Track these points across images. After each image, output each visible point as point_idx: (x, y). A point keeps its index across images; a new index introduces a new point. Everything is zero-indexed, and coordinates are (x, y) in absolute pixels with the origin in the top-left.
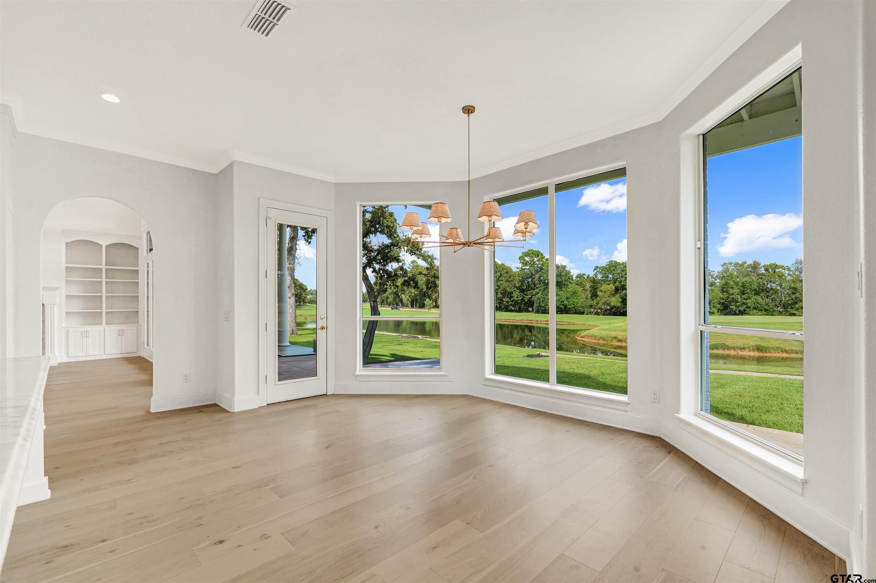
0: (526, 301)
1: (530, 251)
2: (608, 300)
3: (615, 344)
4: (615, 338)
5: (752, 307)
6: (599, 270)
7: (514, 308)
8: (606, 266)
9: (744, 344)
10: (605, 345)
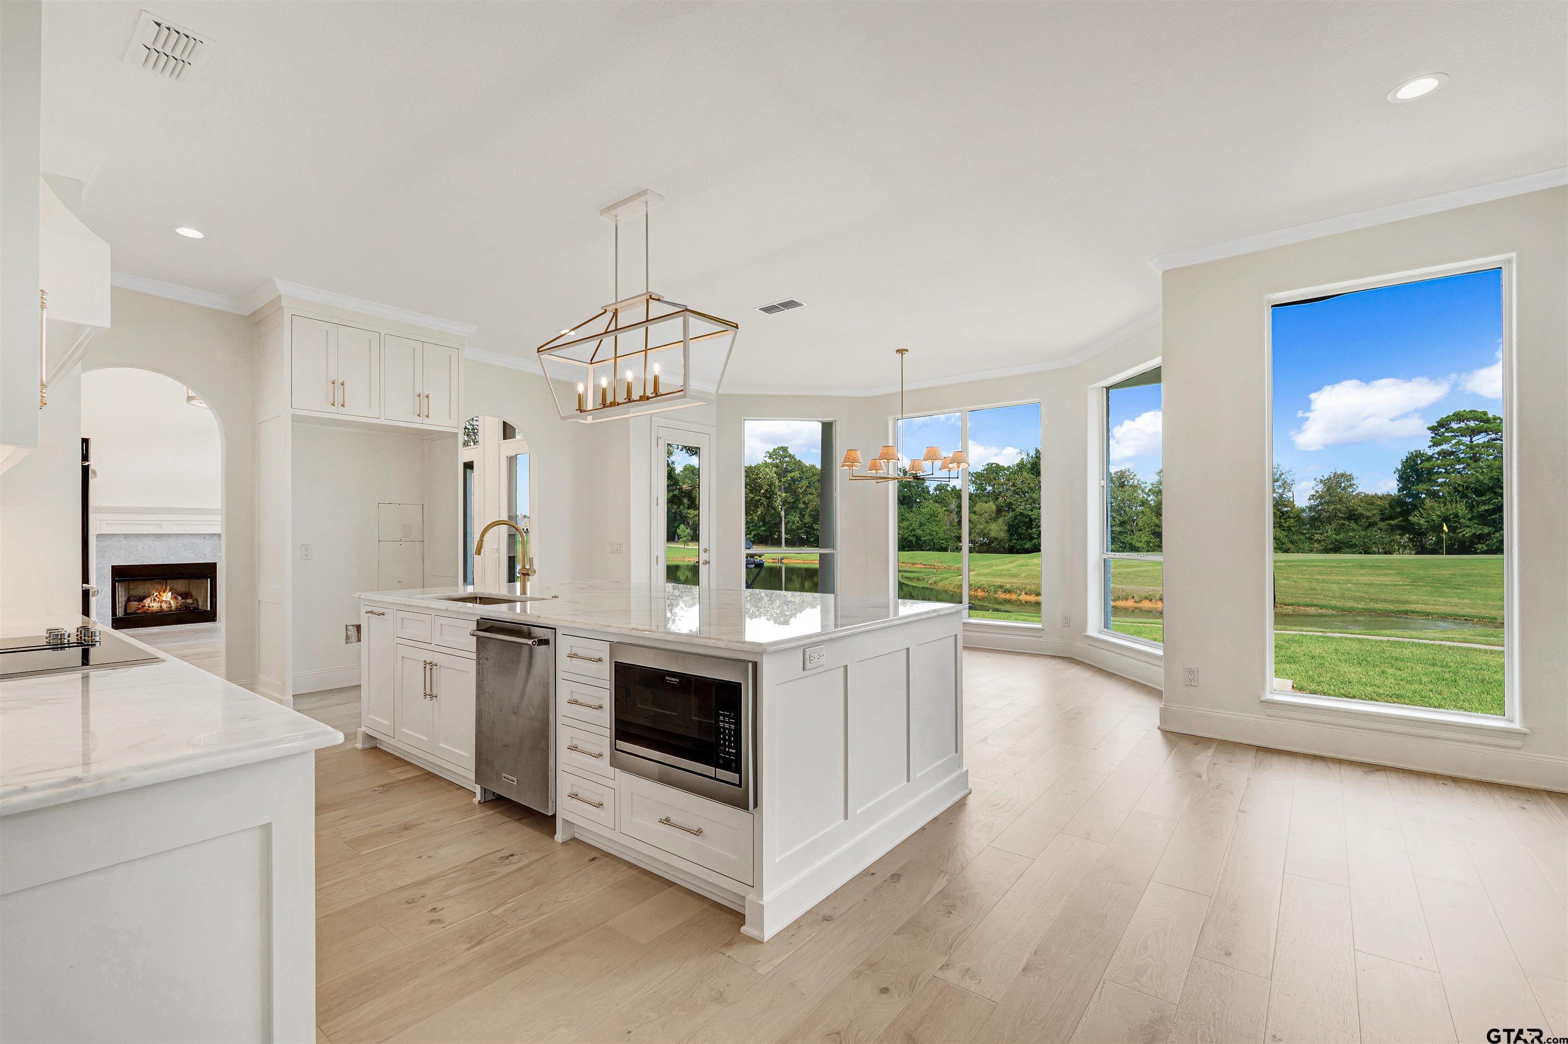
2: (985, 528)
3: (1001, 596)
4: (1001, 587)
6: (971, 479)
8: (982, 472)
10: (985, 599)
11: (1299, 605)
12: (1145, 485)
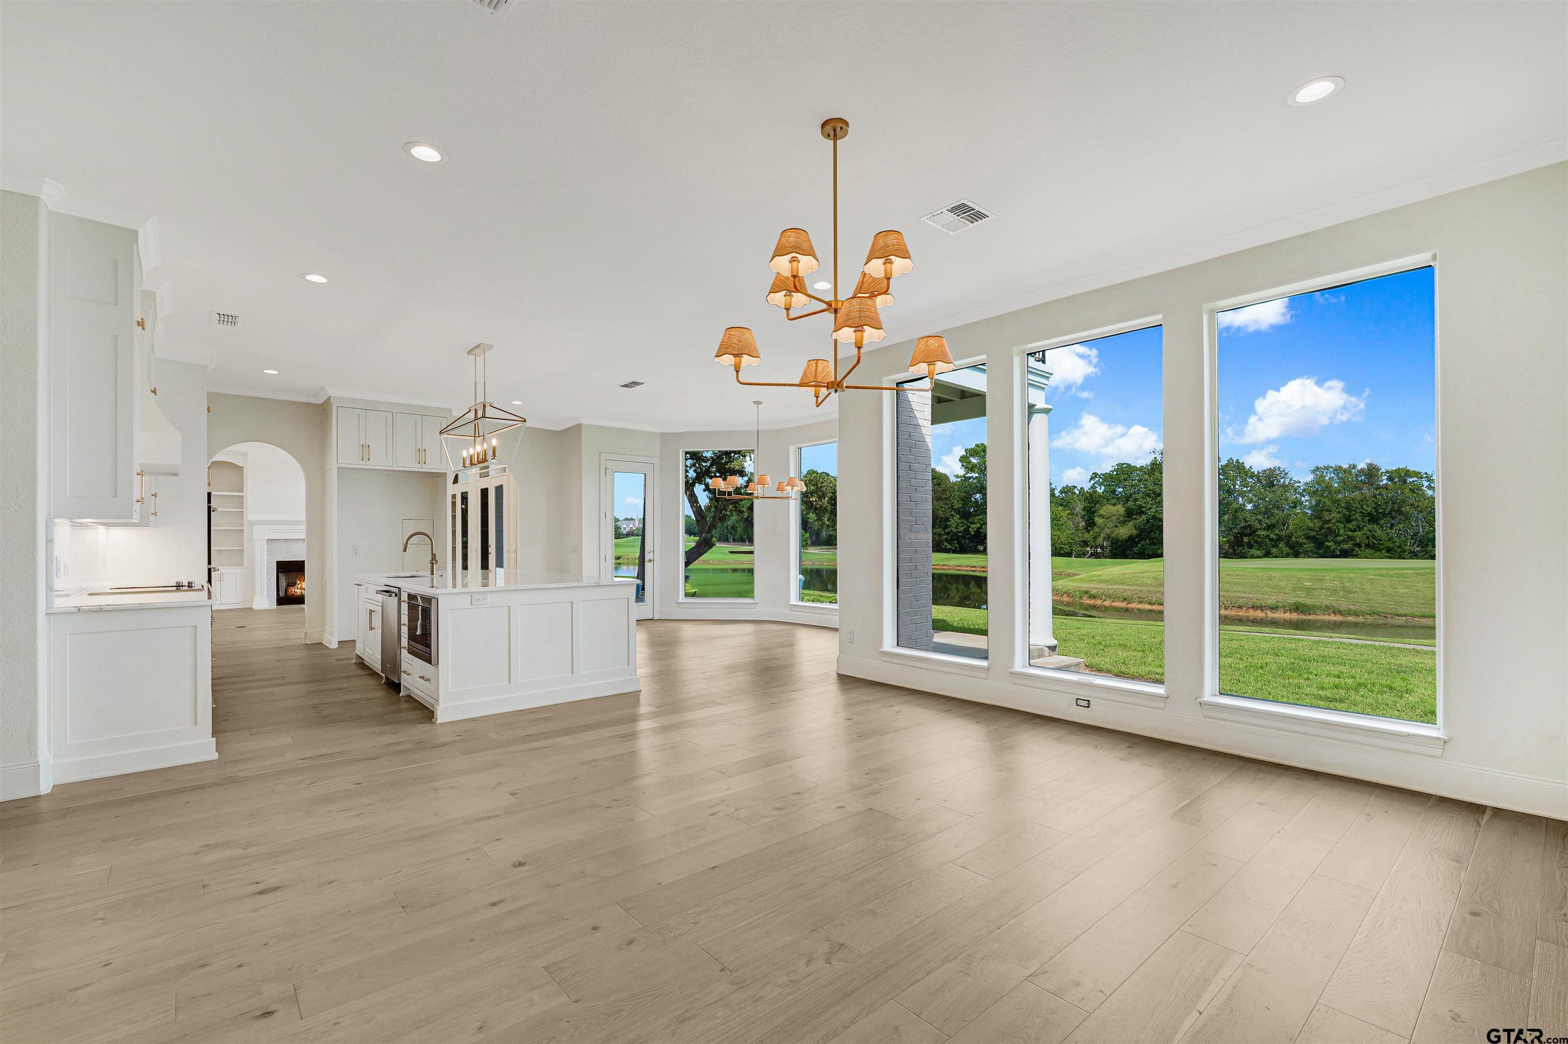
0: (972, 533)
1: (979, 447)
2: (1112, 532)
3: (1086, 601)
4: (1087, 592)
5: (1363, 545)
6: (1099, 480)
7: (951, 546)
8: (1111, 473)
9: (1278, 602)
10: (1071, 605)
11: (1414, 616)
12: (1299, 484)
